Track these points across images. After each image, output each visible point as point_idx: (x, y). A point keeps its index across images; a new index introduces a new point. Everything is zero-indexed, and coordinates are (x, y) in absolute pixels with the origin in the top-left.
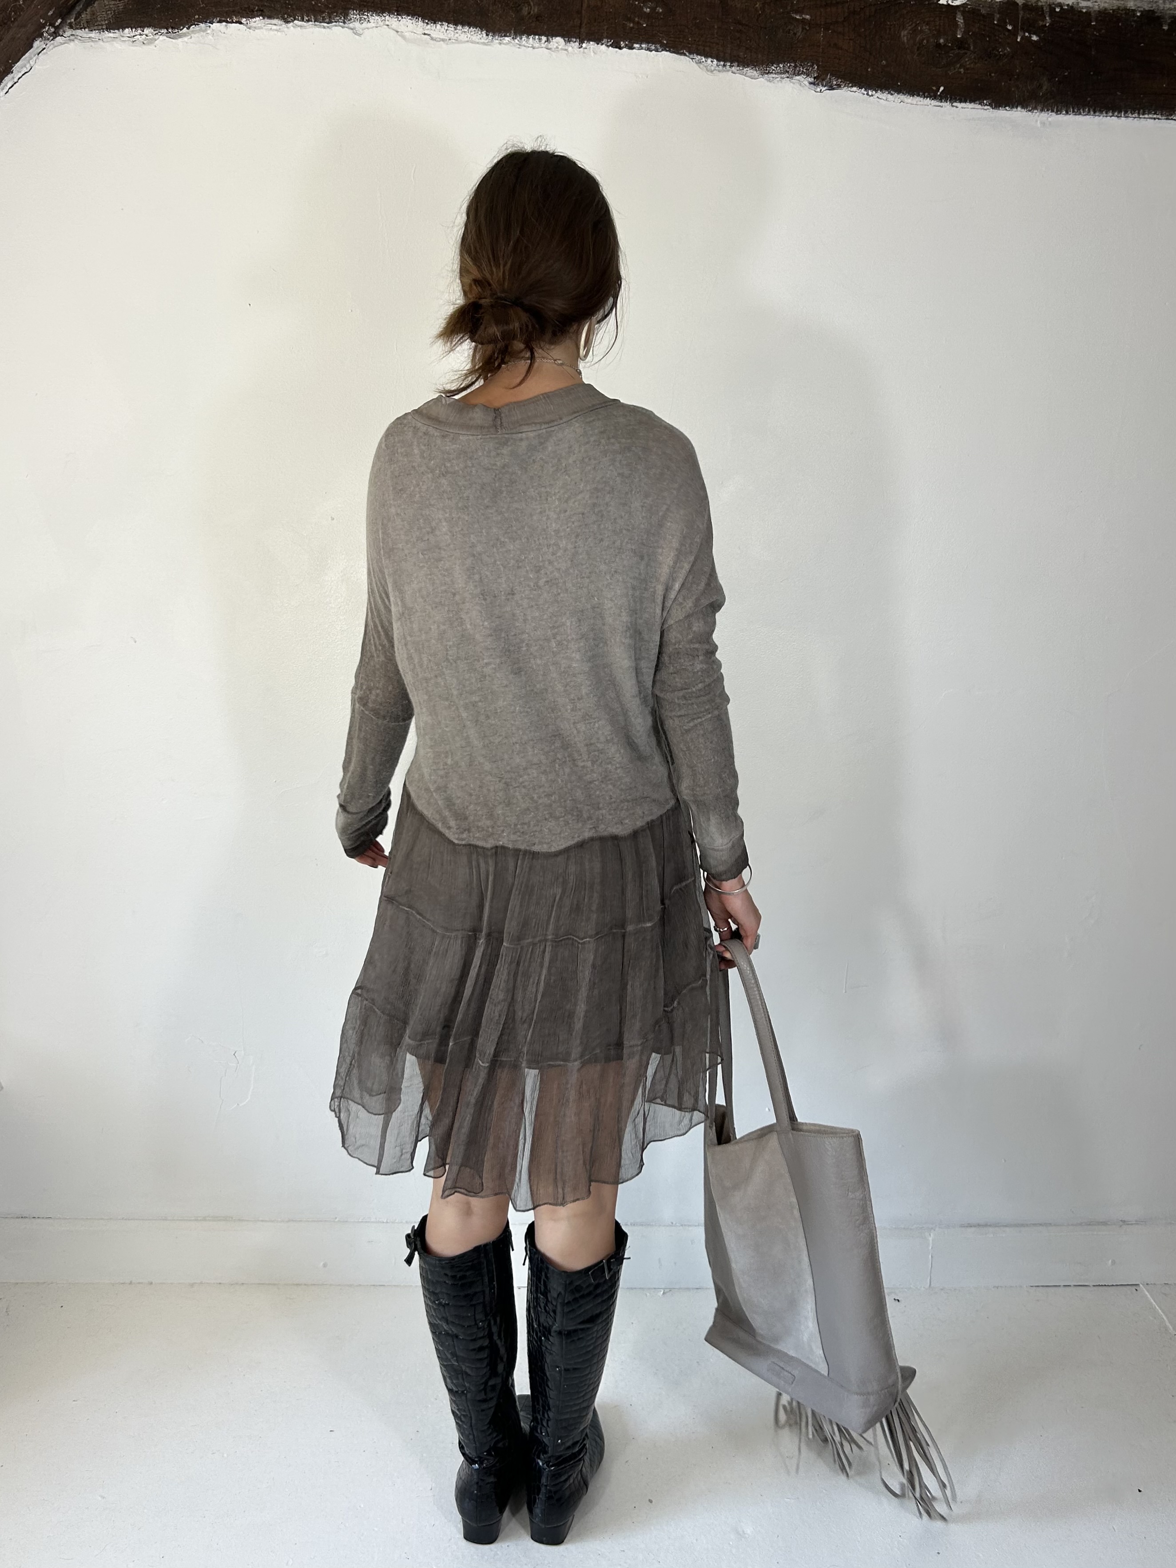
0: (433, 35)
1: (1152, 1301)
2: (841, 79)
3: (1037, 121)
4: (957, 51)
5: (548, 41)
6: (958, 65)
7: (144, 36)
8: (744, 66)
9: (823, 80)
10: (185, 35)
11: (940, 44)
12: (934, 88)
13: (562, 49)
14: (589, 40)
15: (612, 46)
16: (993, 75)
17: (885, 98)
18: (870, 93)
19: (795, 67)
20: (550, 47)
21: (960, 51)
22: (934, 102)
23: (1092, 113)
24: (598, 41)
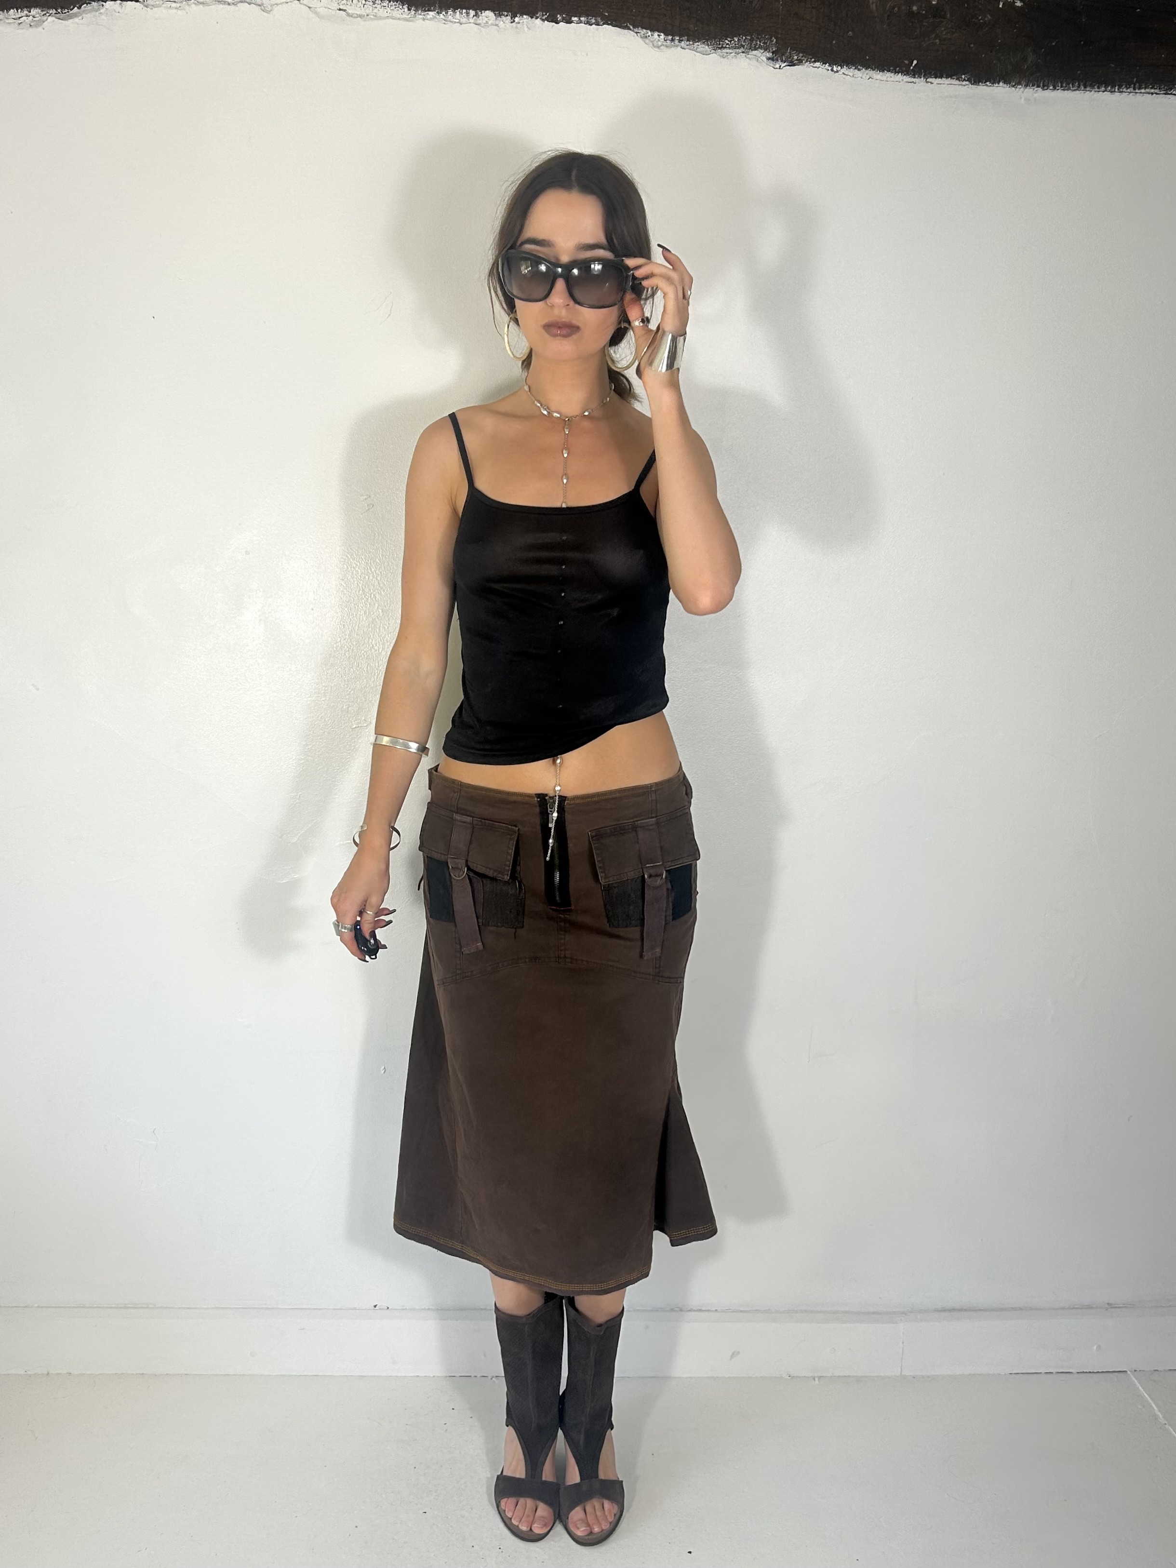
0: (350, 12)
1: (1140, 1388)
2: (802, 53)
3: (1021, 98)
4: (931, 20)
5: (476, 15)
6: (933, 36)
7: (31, 17)
8: (694, 42)
9: (782, 55)
10: (76, 15)
11: (913, 12)
12: (906, 62)
13: (493, 25)
14: (522, 14)
15: (547, 19)
16: (972, 46)
17: (850, 74)
18: (835, 69)
19: (752, 40)
20: (478, 22)
21: (934, 19)
22: (907, 78)
23: (1082, 89)
24: (532, 15)
